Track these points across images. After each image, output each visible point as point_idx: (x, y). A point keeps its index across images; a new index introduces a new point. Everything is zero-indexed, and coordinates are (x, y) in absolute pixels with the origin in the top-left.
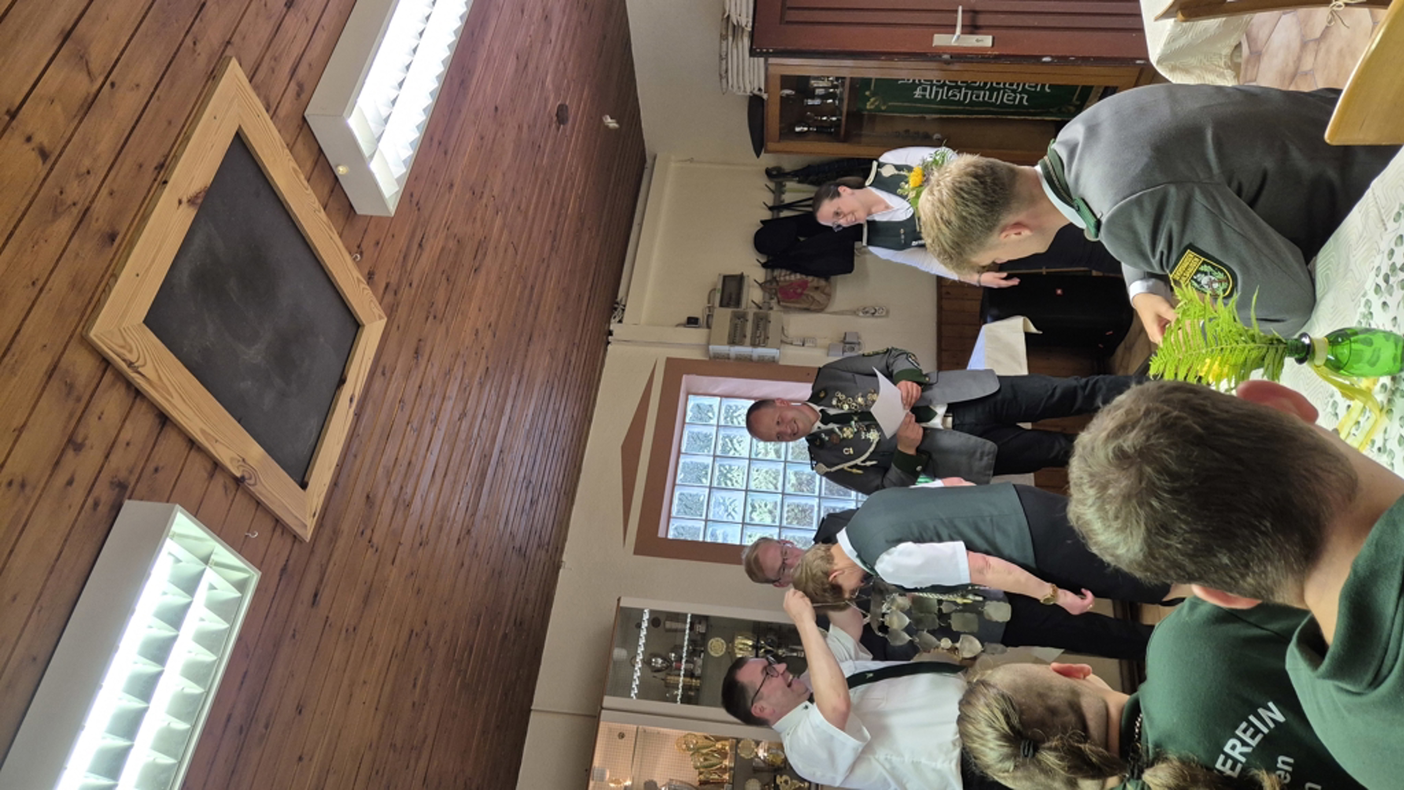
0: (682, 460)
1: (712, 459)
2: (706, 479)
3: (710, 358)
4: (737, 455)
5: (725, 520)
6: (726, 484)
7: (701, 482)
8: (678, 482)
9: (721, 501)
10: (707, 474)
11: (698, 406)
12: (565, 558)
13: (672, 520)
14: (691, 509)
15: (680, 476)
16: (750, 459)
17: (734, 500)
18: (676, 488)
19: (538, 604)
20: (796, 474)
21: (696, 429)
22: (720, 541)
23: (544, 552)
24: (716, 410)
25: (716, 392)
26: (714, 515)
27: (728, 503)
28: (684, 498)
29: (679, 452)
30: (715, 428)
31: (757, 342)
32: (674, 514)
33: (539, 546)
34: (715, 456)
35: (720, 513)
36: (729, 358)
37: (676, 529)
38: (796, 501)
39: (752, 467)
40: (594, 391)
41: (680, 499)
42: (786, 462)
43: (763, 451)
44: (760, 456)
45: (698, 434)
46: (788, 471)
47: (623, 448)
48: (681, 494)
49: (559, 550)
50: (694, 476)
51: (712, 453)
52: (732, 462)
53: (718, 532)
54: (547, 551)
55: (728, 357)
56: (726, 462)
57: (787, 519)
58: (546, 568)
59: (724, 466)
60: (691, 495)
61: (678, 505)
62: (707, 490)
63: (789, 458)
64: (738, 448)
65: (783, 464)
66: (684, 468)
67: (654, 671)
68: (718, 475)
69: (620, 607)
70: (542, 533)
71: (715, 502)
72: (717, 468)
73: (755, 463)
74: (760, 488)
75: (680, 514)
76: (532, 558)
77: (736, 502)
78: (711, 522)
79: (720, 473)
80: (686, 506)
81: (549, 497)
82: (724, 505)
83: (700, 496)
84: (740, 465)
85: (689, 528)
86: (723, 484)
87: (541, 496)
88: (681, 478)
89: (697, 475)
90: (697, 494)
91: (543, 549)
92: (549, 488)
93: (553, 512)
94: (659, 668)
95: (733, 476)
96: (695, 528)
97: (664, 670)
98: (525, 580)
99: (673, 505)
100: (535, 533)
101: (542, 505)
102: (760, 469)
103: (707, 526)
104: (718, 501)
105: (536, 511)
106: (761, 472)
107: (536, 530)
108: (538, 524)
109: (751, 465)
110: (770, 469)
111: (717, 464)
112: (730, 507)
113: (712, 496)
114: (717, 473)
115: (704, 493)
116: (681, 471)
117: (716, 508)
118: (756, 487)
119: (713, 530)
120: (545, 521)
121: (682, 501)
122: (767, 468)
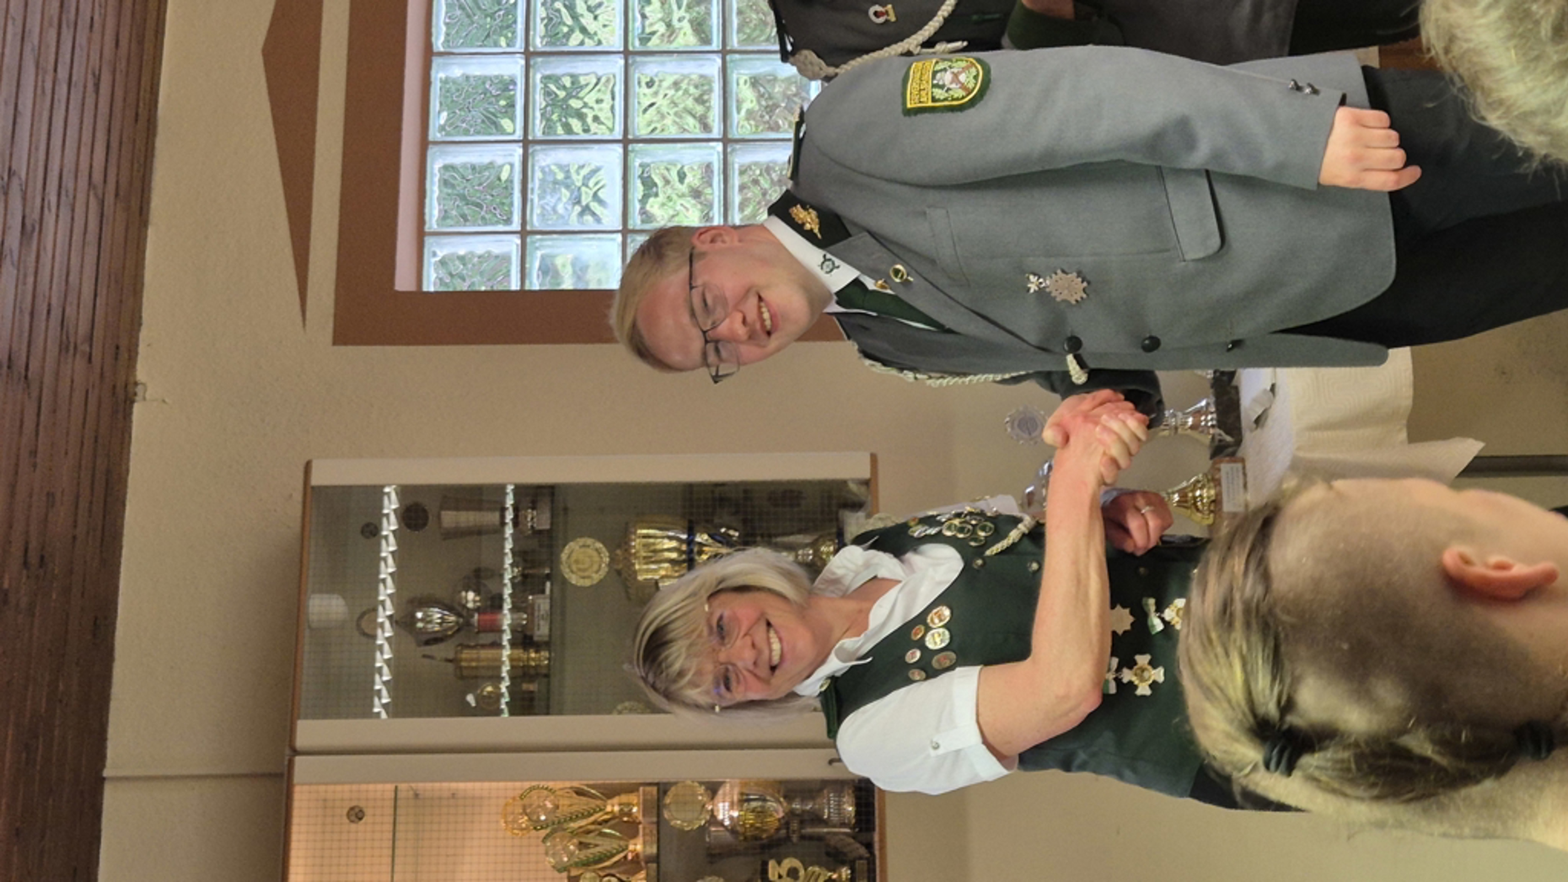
0: (438, 74)
1: (520, 62)
2: (513, 119)
4: (589, 45)
5: (574, 225)
6: (568, 129)
7: (500, 129)
8: (434, 133)
9: (560, 176)
10: (512, 105)
12: (142, 372)
13: (429, 241)
14: (479, 206)
15: (438, 118)
16: (627, 53)
17: (595, 171)
18: (432, 151)
20: (755, 82)
22: (568, 284)
23: (80, 363)
26: (543, 215)
27: (577, 180)
28: (456, 178)
29: (428, 51)
32: (432, 222)
34: (529, 55)
35: (561, 208)
37: (443, 263)
38: (761, 159)
39: (635, 75)
41: (445, 183)
42: (724, 52)
43: (660, 29)
44: (654, 44)
46: (733, 76)
47: (267, 52)
48: (448, 167)
49: (123, 349)
50: (477, 114)
51: (519, 46)
52: (581, 67)
53: (559, 262)
54: (90, 359)
56: (561, 68)
57: (742, 207)
58: (92, 407)
59: (556, 79)
60: (473, 168)
61: (442, 199)
62: (518, 150)
63: (735, 41)
64: (592, 26)
65: (718, 60)
66: (446, 92)
67: (428, 643)
68: (544, 104)
69: (313, 488)
70: (68, 310)
71: (543, 181)
72: (539, 86)
73: (644, 63)
74: (663, 130)
75: (449, 222)
76: (48, 379)
77: (600, 175)
78: (538, 237)
79: (548, 99)
80: (463, 197)
81: (73, 211)
82: (567, 187)
83: (501, 167)
84: (600, 73)
85: (479, 257)
86: (560, 130)
87: (50, 210)
88: (442, 122)
89: (486, 110)
90: (491, 163)
91: (75, 355)
92: (71, 186)
93: (91, 251)
94: (437, 632)
95: (585, 105)
96: (497, 257)
97: (452, 636)
98: (36, 446)
99: (427, 201)
100: (49, 312)
101: (56, 233)
102: (656, 79)
103: (529, 247)
104: (550, 179)
105: (42, 253)
106: (660, 86)
107: (49, 305)
108: (51, 288)
109: (631, 70)
110: (685, 77)
111: (539, 76)
112: (584, 189)
113: (533, 166)
114: (539, 100)
115: (509, 159)
116: (441, 104)
117: (548, 197)
118: (651, 128)
119: (543, 258)
120: (71, 279)
121: (453, 186)
122: (676, 74)
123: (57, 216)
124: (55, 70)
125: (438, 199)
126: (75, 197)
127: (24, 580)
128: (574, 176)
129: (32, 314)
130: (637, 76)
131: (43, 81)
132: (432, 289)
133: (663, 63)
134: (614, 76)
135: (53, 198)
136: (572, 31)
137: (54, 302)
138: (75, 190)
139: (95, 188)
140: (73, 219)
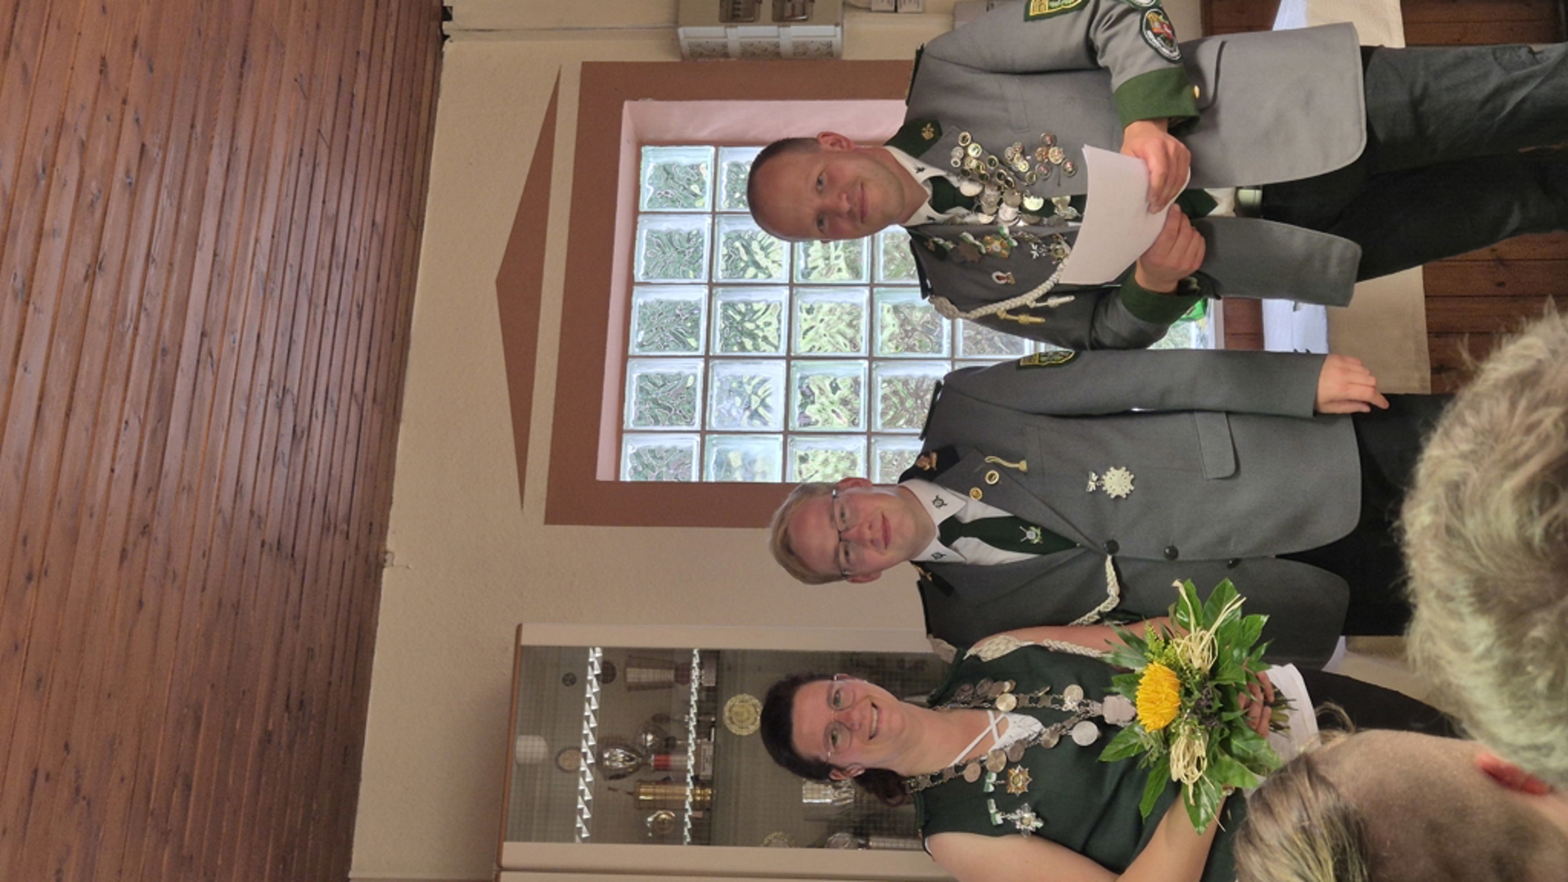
0: (638, 300)
1: (705, 290)
2: (697, 340)
3: (683, 57)
4: (762, 278)
5: (746, 427)
6: (742, 347)
7: (686, 346)
8: (633, 350)
10: (697, 327)
11: (667, 170)
12: (390, 544)
13: (626, 437)
14: (667, 409)
15: (637, 336)
16: (791, 285)
17: (764, 381)
18: (631, 364)
19: (338, 656)
21: (665, 225)
22: (738, 475)
23: (339, 539)
24: (708, 176)
25: (703, 134)
26: (719, 418)
27: (749, 389)
28: (649, 387)
29: (630, 282)
30: (708, 220)
31: (788, 13)
32: (629, 423)
33: (325, 528)
34: (711, 285)
35: (734, 412)
36: (726, 55)
37: (637, 455)
38: (901, 371)
39: (798, 302)
40: (419, 156)
41: (641, 389)
42: (872, 285)
43: (821, 263)
44: (813, 279)
45: (670, 235)
46: (879, 304)
47: (500, 282)
48: (644, 377)
49: (376, 528)
50: (669, 334)
51: (704, 278)
52: (754, 296)
53: (732, 456)
54: (347, 537)
55: (723, 52)
56: (738, 296)
57: (884, 414)
58: (348, 573)
59: (732, 305)
60: (664, 378)
61: (640, 403)
62: (701, 364)
63: (881, 277)
64: (763, 262)
65: (866, 291)
66: (643, 318)
67: (612, 778)
68: (723, 326)
69: (523, 647)
70: (330, 498)
71: (720, 388)
72: (720, 311)
73: (805, 293)
74: (820, 349)
75: (643, 422)
76: (311, 556)
77: (767, 385)
78: (716, 436)
79: (727, 323)
80: (655, 401)
81: (337, 416)
82: (740, 395)
83: (687, 378)
84: (770, 300)
85: (667, 451)
86: (735, 348)
87: (317, 417)
88: (640, 339)
89: (676, 329)
90: (679, 374)
91: (335, 533)
92: (336, 397)
93: (351, 449)
94: (620, 769)
95: (758, 327)
96: (681, 451)
97: (631, 773)
98: (300, 611)
99: (626, 405)
100: (314, 500)
101: (321, 436)
102: (816, 306)
103: (707, 444)
104: (727, 388)
105: (309, 453)
106: (818, 312)
107: (314, 495)
108: (316, 482)
109: (795, 298)
110: (839, 304)
111: (719, 303)
112: (754, 397)
113: (713, 377)
114: (719, 323)
115: (693, 371)
116: (639, 324)
117: (725, 402)
118: (810, 346)
119: (719, 452)
120: (333, 472)
121: (648, 393)
122: (831, 302)
123: (323, 422)
124: (325, 304)
125: (635, 403)
126: (338, 406)
127: (286, 721)
128: (746, 386)
129: (299, 504)
130: (799, 302)
131: (315, 314)
132: (628, 479)
133: (821, 294)
134: (781, 304)
135: (320, 408)
136: (747, 266)
137: (318, 491)
138: (339, 399)
139: (356, 396)
140: (336, 423)
